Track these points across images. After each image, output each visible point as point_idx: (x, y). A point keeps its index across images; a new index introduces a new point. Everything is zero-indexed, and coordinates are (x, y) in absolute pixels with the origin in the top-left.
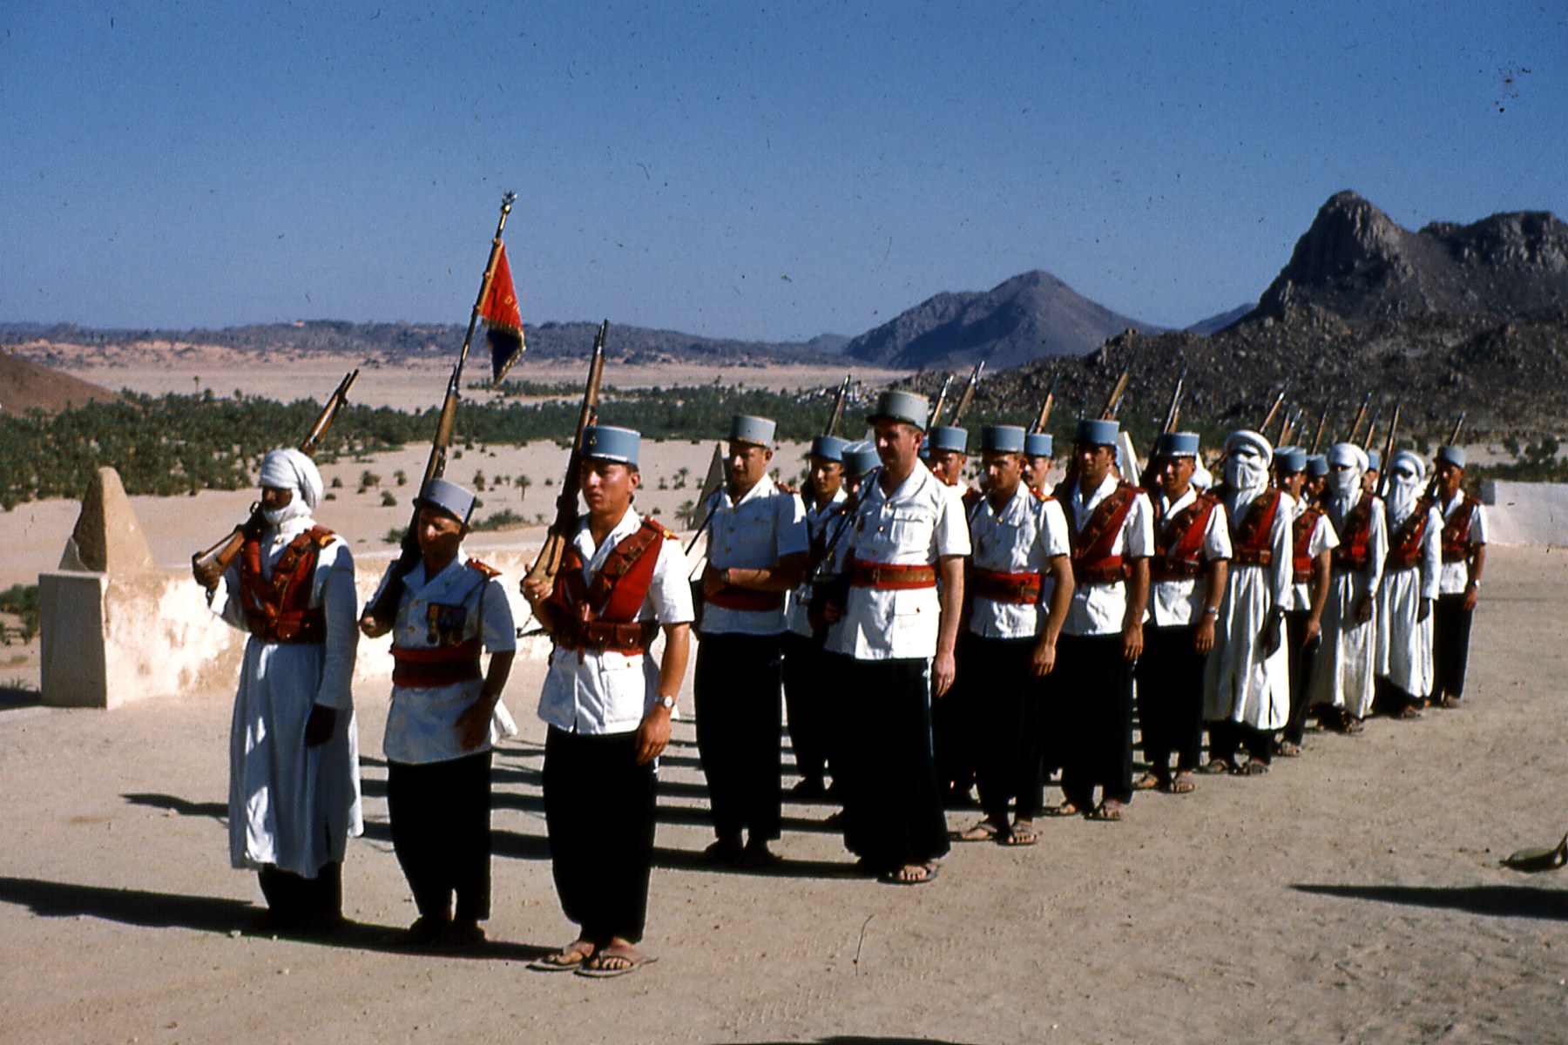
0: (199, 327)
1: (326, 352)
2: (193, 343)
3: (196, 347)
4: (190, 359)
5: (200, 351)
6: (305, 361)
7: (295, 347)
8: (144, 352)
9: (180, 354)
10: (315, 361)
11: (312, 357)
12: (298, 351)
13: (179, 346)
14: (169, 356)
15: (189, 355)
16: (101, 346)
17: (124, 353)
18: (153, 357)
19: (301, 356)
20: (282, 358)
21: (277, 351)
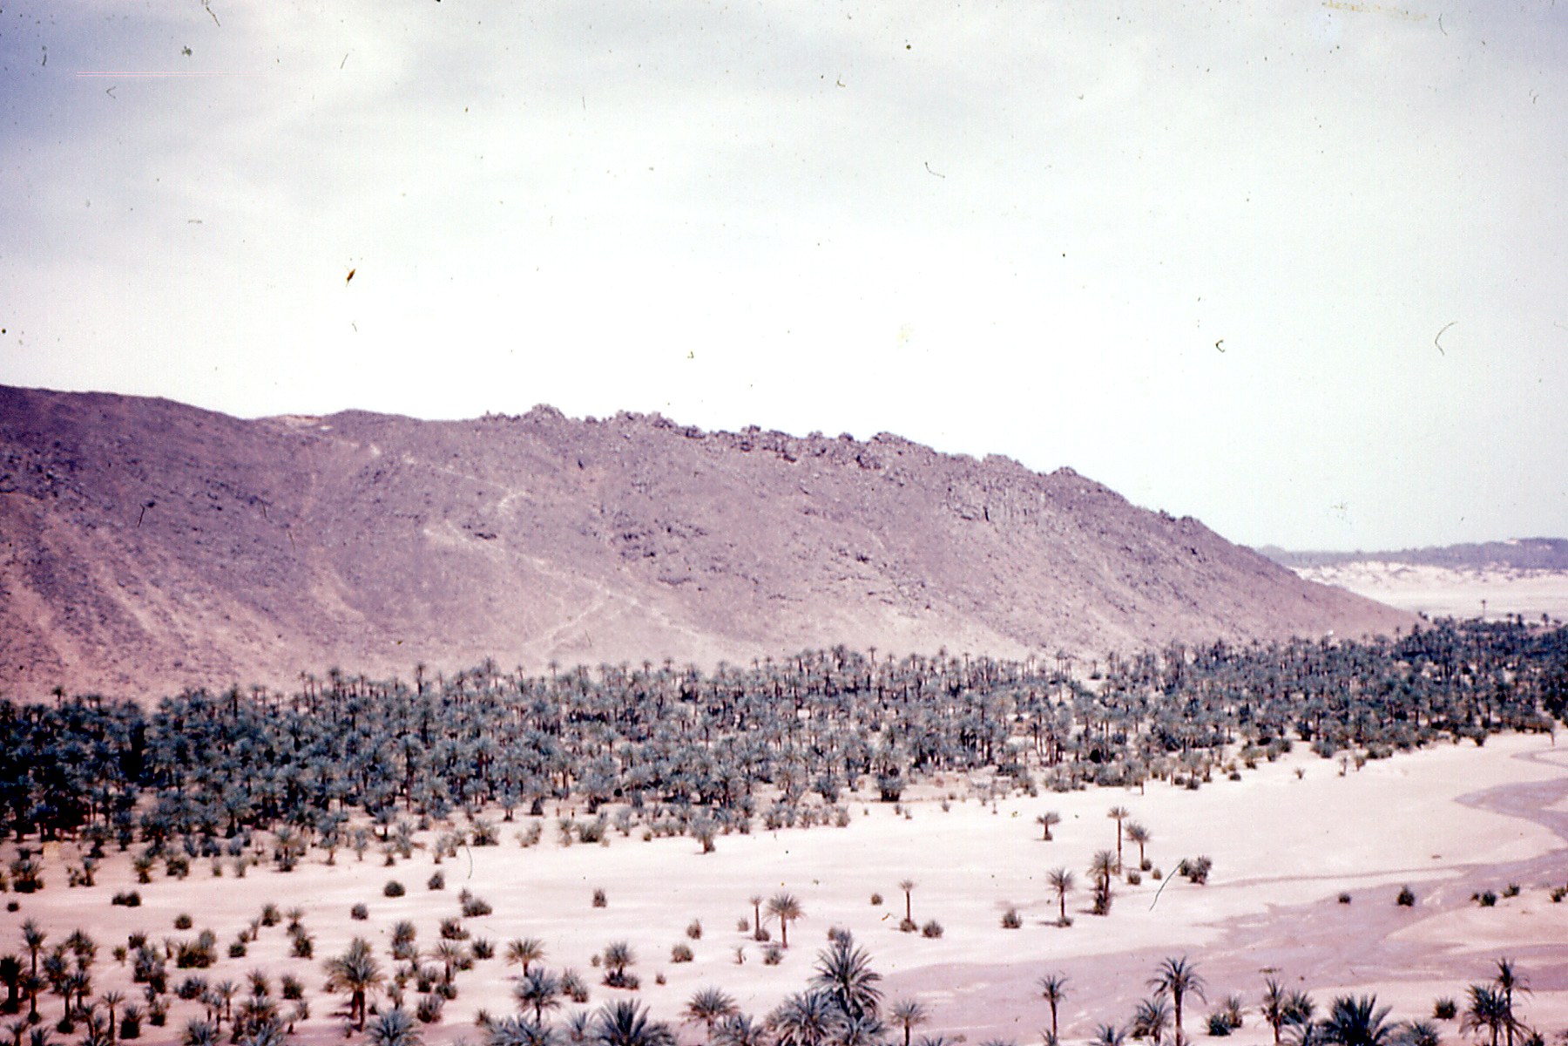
0: (1409, 547)
1: (1547, 571)
2: (1408, 563)
3: (1409, 568)
4: (1406, 579)
5: (1415, 572)
6: (1523, 580)
7: (1512, 567)
8: (1360, 574)
9: (1396, 574)
10: (1535, 580)
11: (1532, 576)
12: (1515, 570)
13: (1394, 567)
14: (1384, 577)
15: (1404, 575)
16: (1317, 567)
17: (1340, 574)
18: (1370, 578)
19: (1519, 576)
20: (1501, 578)
21: (1495, 570)
